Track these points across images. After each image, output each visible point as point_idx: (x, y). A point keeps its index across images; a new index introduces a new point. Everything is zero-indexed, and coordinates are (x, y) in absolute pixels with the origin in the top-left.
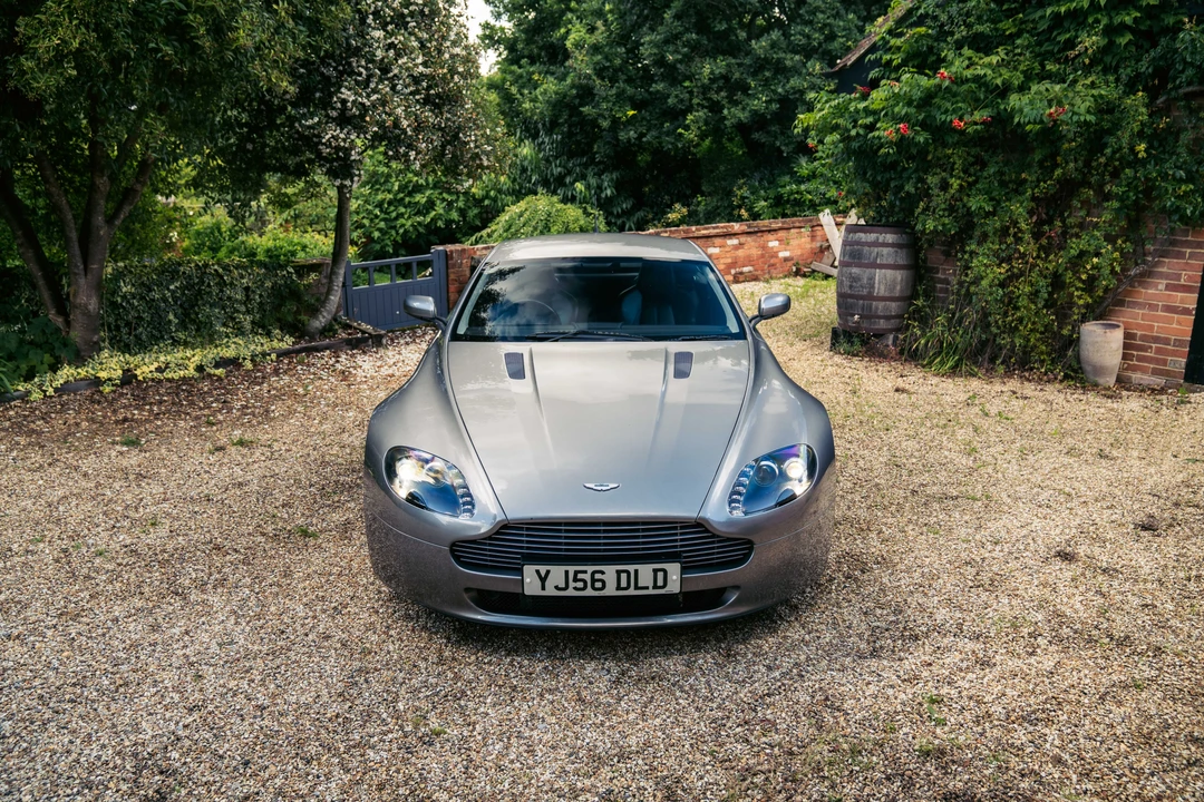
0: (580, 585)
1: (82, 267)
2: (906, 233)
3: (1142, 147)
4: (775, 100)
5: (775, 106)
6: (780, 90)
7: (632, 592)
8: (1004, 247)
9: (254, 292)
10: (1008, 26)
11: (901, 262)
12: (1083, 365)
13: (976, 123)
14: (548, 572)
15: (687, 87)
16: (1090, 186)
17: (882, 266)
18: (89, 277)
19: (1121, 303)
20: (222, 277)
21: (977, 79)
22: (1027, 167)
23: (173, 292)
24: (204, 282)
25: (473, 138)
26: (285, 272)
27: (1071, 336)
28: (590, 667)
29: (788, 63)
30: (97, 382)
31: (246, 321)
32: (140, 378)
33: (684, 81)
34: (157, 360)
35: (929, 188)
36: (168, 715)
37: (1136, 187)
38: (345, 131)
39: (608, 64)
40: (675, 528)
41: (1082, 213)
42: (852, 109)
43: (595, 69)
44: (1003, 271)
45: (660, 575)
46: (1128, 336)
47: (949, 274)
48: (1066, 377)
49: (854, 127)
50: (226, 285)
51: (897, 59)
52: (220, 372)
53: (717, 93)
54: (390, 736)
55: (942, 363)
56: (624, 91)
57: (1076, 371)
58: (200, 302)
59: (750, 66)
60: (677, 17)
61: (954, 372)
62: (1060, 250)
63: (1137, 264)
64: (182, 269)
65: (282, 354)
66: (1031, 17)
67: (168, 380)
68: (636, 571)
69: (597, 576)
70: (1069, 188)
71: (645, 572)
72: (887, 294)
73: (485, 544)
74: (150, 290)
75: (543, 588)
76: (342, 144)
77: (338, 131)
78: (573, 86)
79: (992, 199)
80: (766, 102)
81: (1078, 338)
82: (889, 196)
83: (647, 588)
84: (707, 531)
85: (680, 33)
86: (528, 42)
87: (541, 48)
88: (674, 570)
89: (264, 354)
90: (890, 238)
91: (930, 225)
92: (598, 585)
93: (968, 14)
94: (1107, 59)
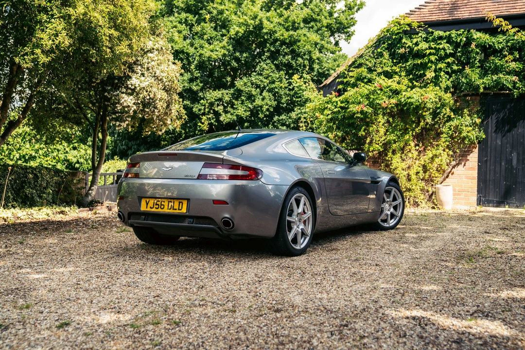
8: (403, 155)
10: (396, 68)
13: (391, 104)
22: (408, 123)
46: (454, 190)
48: (433, 208)
49: (335, 108)
62: (424, 156)
63: (454, 160)
81: (435, 191)
91: (372, 148)
93: (380, 63)
94: (436, 81)
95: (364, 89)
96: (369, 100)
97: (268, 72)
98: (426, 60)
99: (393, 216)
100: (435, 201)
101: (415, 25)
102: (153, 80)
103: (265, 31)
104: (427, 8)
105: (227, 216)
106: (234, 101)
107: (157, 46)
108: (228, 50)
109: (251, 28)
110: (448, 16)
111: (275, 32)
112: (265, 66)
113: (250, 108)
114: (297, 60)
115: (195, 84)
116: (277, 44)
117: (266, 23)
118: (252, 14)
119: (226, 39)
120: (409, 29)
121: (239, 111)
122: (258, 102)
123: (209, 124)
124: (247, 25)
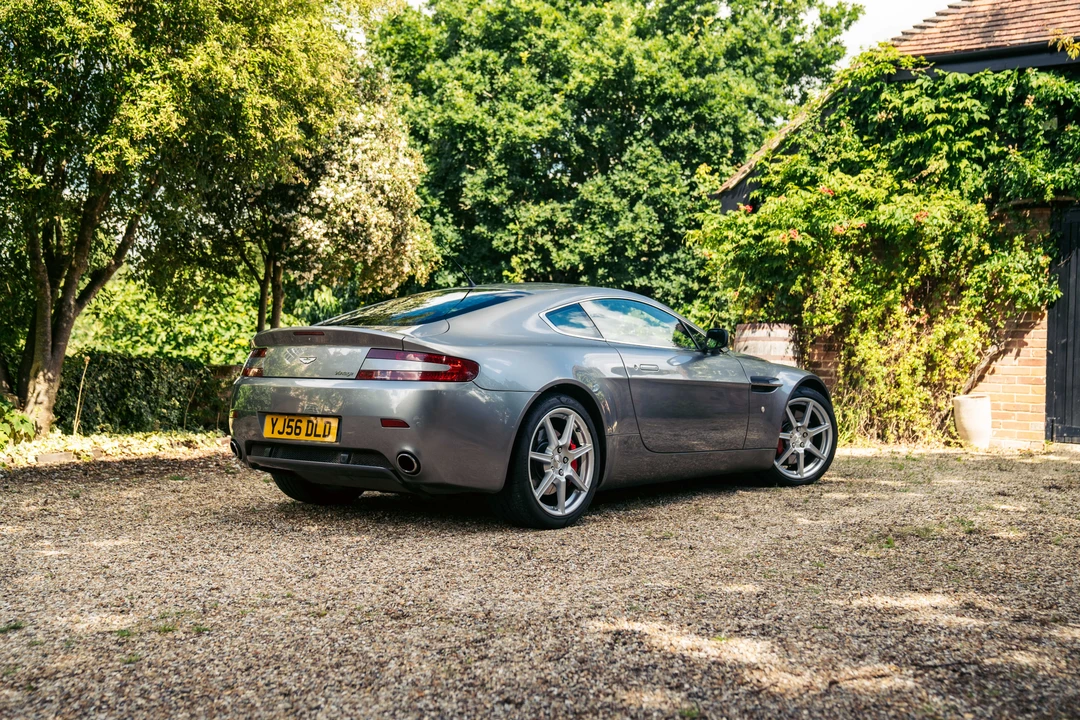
1: (50, 344)
2: (794, 329)
3: (987, 246)
10: (869, 154)
12: (960, 432)
13: (852, 228)
16: (947, 282)
18: (56, 354)
22: (895, 266)
32: (109, 452)
37: (986, 278)
41: (944, 303)
42: (739, 223)
46: (994, 407)
47: (830, 367)
49: (743, 238)
51: (777, 180)
57: (955, 437)
61: (851, 442)
62: (929, 335)
63: (993, 343)
66: (887, 147)
81: (953, 409)
82: (776, 298)
91: (818, 319)
93: (836, 144)
94: (951, 178)
95: (799, 198)
96: (810, 221)
97: (646, 163)
98: (928, 134)
99: (810, 458)
100: (952, 429)
101: (907, 63)
102: (364, 188)
103: (638, 79)
104: (939, 25)
105: (408, 448)
106: (575, 224)
107: (374, 122)
108: (564, 122)
109: (611, 75)
110: (980, 40)
111: (661, 80)
112: (640, 151)
113: (607, 237)
114: (708, 137)
115: (496, 191)
116: (667, 105)
117: (640, 63)
118: (612, 45)
119: (559, 98)
120: (893, 71)
121: (585, 245)
122: (625, 225)
123: (524, 272)
124: (602, 70)
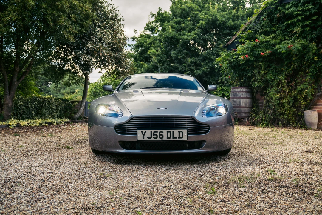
0: (155, 136)
1: (8, 93)
2: (249, 88)
3: (316, 57)
4: (209, 68)
5: (209, 70)
6: (210, 65)
7: (172, 139)
8: (278, 89)
9: (58, 107)
10: (274, 29)
11: (248, 97)
12: (306, 123)
13: (267, 53)
14: (145, 132)
15: (184, 65)
16: (302, 71)
17: (243, 98)
18: (10, 96)
19: (315, 105)
20: (49, 102)
21: (267, 42)
22: (283, 67)
23: (34, 105)
24: (44, 103)
25: (124, 62)
26: (68, 102)
27: (301, 115)
28: (158, 167)
29: (212, 58)
30: (9, 125)
31: (56, 115)
32: (22, 125)
33: (183, 64)
34: (27, 121)
35: (255, 74)
36: (18, 173)
37: (316, 69)
38: (88, 56)
39: (162, 60)
40: (185, 119)
41: (301, 79)
42: (231, 54)
43: (158, 61)
44: (279, 95)
45: (181, 133)
46: (319, 114)
47: (263, 101)
48: (301, 127)
49: (232, 59)
50: (50, 104)
51: (243, 40)
52: (46, 125)
53: (193, 67)
54: (92, 177)
55: (263, 124)
56: (166, 67)
57: (304, 125)
58: (42, 108)
59: (202, 59)
60: (181, 46)
61: (267, 126)
62: (295, 90)
63: (319, 92)
64: (38, 99)
65: (65, 123)
66: (280, 26)
67: (30, 126)
68: (173, 132)
69: (161, 133)
70: (296, 72)
71: (176, 132)
72: (245, 106)
73: (126, 125)
74: (28, 104)
75: (144, 138)
76: (87, 60)
77: (86, 56)
78: (152, 65)
79: (274, 76)
80: (206, 68)
81: (304, 115)
82: (244, 78)
83: (176, 138)
84: (195, 121)
85: (182, 50)
86: (140, 56)
87: (143, 58)
88: (185, 132)
89: (60, 122)
90: (244, 90)
91: (256, 85)
92: (161, 136)
93: (262, 26)
